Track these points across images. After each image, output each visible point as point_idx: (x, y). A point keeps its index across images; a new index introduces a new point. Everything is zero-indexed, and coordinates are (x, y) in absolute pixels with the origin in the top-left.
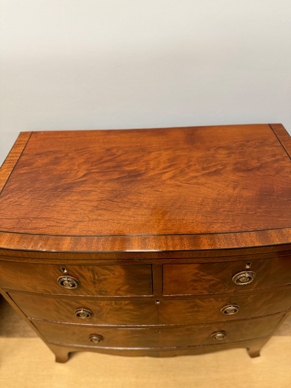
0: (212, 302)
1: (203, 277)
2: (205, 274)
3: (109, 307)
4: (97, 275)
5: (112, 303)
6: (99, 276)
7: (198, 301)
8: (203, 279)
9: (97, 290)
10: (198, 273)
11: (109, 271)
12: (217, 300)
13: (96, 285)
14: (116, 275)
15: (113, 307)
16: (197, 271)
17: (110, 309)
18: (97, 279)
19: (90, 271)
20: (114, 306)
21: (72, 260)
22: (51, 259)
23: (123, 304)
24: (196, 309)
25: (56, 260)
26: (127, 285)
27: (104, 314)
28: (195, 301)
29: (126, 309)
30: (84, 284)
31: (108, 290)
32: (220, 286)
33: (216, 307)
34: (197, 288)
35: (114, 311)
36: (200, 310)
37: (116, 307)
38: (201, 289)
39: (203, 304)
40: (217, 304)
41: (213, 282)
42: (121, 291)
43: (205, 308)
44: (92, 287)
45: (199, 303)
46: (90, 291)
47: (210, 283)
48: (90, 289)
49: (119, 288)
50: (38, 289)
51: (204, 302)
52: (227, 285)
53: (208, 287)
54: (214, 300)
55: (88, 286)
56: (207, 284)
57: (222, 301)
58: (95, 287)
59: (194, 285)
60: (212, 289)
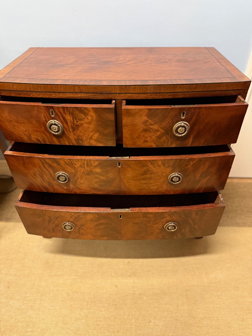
0: (161, 167)
1: (151, 127)
2: (153, 123)
3: (82, 170)
4: (76, 120)
8: (151, 129)
9: (76, 137)
10: (147, 121)
11: (84, 115)
12: (164, 165)
14: (89, 120)
15: (85, 170)
16: (147, 119)
17: (83, 172)
18: (76, 125)
20: (86, 168)
21: (62, 92)
22: (48, 92)
23: (93, 165)
24: (149, 176)
25: (52, 93)
26: (97, 133)
27: (78, 178)
28: (148, 165)
29: (95, 172)
30: (66, 130)
31: (84, 138)
32: (164, 138)
33: (164, 174)
34: (147, 140)
35: (86, 175)
36: (152, 177)
37: (87, 170)
38: (150, 142)
39: (154, 169)
40: (164, 170)
41: (158, 133)
42: (93, 139)
43: (156, 175)
44: (72, 134)
45: (151, 168)
46: (71, 140)
47: (156, 135)
48: (70, 137)
49: (92, 136)
50: (32, 138)
51: (155, 167)
52: (169, 139)
53: (155, 139)
54: (162, 165)
55: (69, 133)
56: (154, 135)
57: (168, 167)
58: (74, 134)
59: (146, 136)
60: (158, 142)
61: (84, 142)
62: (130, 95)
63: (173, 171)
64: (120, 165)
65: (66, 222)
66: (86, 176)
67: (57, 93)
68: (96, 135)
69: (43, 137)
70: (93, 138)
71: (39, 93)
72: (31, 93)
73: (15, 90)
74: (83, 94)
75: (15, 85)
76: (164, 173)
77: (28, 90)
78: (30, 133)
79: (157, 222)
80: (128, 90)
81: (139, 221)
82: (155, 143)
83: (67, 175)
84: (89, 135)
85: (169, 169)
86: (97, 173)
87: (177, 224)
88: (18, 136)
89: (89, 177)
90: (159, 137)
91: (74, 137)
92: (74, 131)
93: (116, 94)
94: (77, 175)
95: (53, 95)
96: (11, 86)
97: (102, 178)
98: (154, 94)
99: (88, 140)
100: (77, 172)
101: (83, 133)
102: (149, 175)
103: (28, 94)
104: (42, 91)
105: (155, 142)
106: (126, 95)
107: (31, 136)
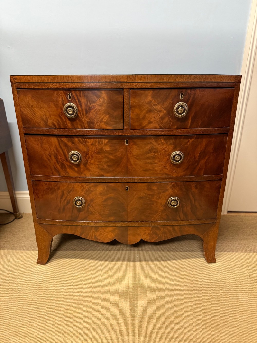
0: (164, 145)
1: (155, 107)
2: (156, 103)
3: (94, 148)
4: (90, 102)
5: (96, 141)
6: (90, 103)
7: (153, 141)
8: (155, 109)
9: (88, 120)
11: (97, 97)
12: (166, 143)
13: (88, 115)
14: (101, 102)
15: (97, 148)
16: (151, 99)
17: (94, 151)
18: (89, 107)
19: (86, 98)
20: (97, 146)
22: (64, 83)
23: (104, 143)
25: (67, 84)
26: (107, 115)
27: (89, 158)
28: (152, 142)
29: (105, 150)
30: (80, 114)
31: (95, 121)
32: (166, 119)
33: (167, 153)
34: (152, 120)
35: (97, 153)
36: (156, 155)
37: (98, 148)
38: (155, 123)
39: (157, 146)
40: (167, 148)
41: (162, 114)
42: (103, 122)
43: (160, 154)
44: (85, 116)
45: (155, 145)
46: (83, 123)
47: (160, 115)
48: (83, 120)
49: (102, 119)
50: (49, 122)
51: (158, 144)
52: (171, 120)
53: (159, 120)
54: (164, 142)
55: (82, 116)
56: (158, 116)
57: (171, 144)
58: (87, 117)
59: (150, 117)
60: (161, 123)
61: (95, 125)
62: (137, 84)
63: (174, 149)
64: (128, 143)
65: (77, 197)
66: (97, 155)
67: (71, 83)
68: (106, 118)
69: (59, 122)
70: (104, 120)
71: (55, 84)
72: (49, 84)
73: (34, 82)
74: (95, 83)
75: (35, 77)
76: (167, 151)
77: (46, 81)
78: (47, 117)
79: (161, 195)
80: (134, 79)
81: (144, 195)
82: (158, 125)
83: (79, 154)
84: (100, 117)
85: (171, 147)
86: (106, 152)
87: (178, 199)
88: (36, 121)
89: (100, 156)
90: (162, 118)
91: (86, 120)
92: (87, 114)
93: (124, 83)
94: (89, 154)
95: (68, 85)
96: (32, 78)
97: (111, 157)
98: (158, 83)
99: (99, 123)
100: (89, 150)
101: (94, 115)
102: (153, 153)
103: (46, 85)
104: (58, 81)
105: (158, 123)
106: (133, 83)
107: (48, 121)
